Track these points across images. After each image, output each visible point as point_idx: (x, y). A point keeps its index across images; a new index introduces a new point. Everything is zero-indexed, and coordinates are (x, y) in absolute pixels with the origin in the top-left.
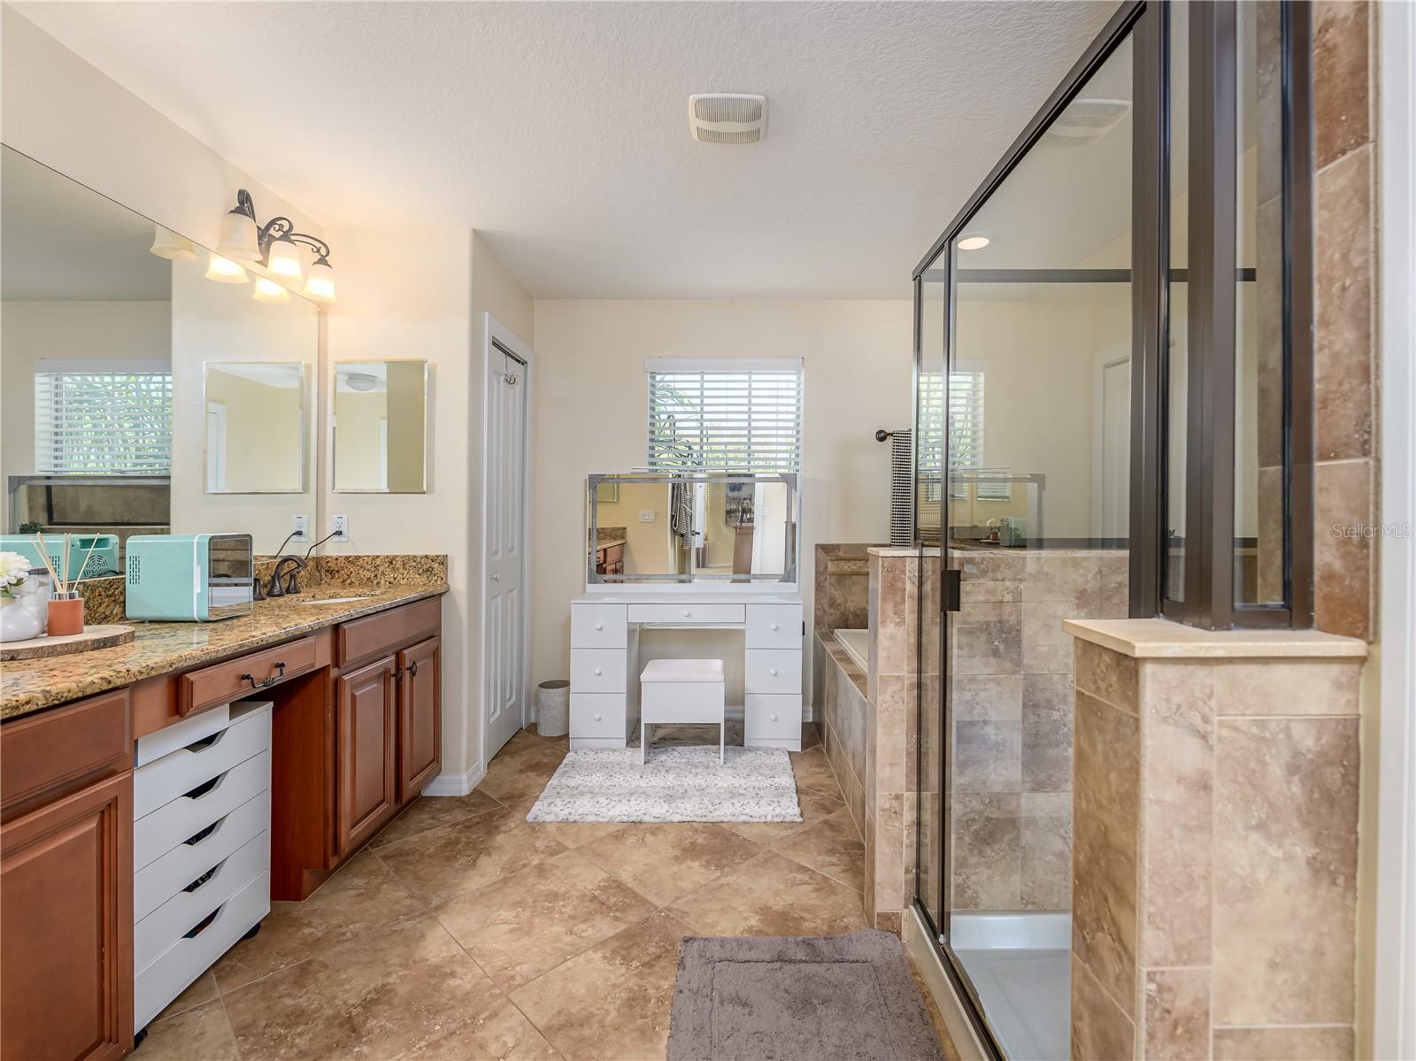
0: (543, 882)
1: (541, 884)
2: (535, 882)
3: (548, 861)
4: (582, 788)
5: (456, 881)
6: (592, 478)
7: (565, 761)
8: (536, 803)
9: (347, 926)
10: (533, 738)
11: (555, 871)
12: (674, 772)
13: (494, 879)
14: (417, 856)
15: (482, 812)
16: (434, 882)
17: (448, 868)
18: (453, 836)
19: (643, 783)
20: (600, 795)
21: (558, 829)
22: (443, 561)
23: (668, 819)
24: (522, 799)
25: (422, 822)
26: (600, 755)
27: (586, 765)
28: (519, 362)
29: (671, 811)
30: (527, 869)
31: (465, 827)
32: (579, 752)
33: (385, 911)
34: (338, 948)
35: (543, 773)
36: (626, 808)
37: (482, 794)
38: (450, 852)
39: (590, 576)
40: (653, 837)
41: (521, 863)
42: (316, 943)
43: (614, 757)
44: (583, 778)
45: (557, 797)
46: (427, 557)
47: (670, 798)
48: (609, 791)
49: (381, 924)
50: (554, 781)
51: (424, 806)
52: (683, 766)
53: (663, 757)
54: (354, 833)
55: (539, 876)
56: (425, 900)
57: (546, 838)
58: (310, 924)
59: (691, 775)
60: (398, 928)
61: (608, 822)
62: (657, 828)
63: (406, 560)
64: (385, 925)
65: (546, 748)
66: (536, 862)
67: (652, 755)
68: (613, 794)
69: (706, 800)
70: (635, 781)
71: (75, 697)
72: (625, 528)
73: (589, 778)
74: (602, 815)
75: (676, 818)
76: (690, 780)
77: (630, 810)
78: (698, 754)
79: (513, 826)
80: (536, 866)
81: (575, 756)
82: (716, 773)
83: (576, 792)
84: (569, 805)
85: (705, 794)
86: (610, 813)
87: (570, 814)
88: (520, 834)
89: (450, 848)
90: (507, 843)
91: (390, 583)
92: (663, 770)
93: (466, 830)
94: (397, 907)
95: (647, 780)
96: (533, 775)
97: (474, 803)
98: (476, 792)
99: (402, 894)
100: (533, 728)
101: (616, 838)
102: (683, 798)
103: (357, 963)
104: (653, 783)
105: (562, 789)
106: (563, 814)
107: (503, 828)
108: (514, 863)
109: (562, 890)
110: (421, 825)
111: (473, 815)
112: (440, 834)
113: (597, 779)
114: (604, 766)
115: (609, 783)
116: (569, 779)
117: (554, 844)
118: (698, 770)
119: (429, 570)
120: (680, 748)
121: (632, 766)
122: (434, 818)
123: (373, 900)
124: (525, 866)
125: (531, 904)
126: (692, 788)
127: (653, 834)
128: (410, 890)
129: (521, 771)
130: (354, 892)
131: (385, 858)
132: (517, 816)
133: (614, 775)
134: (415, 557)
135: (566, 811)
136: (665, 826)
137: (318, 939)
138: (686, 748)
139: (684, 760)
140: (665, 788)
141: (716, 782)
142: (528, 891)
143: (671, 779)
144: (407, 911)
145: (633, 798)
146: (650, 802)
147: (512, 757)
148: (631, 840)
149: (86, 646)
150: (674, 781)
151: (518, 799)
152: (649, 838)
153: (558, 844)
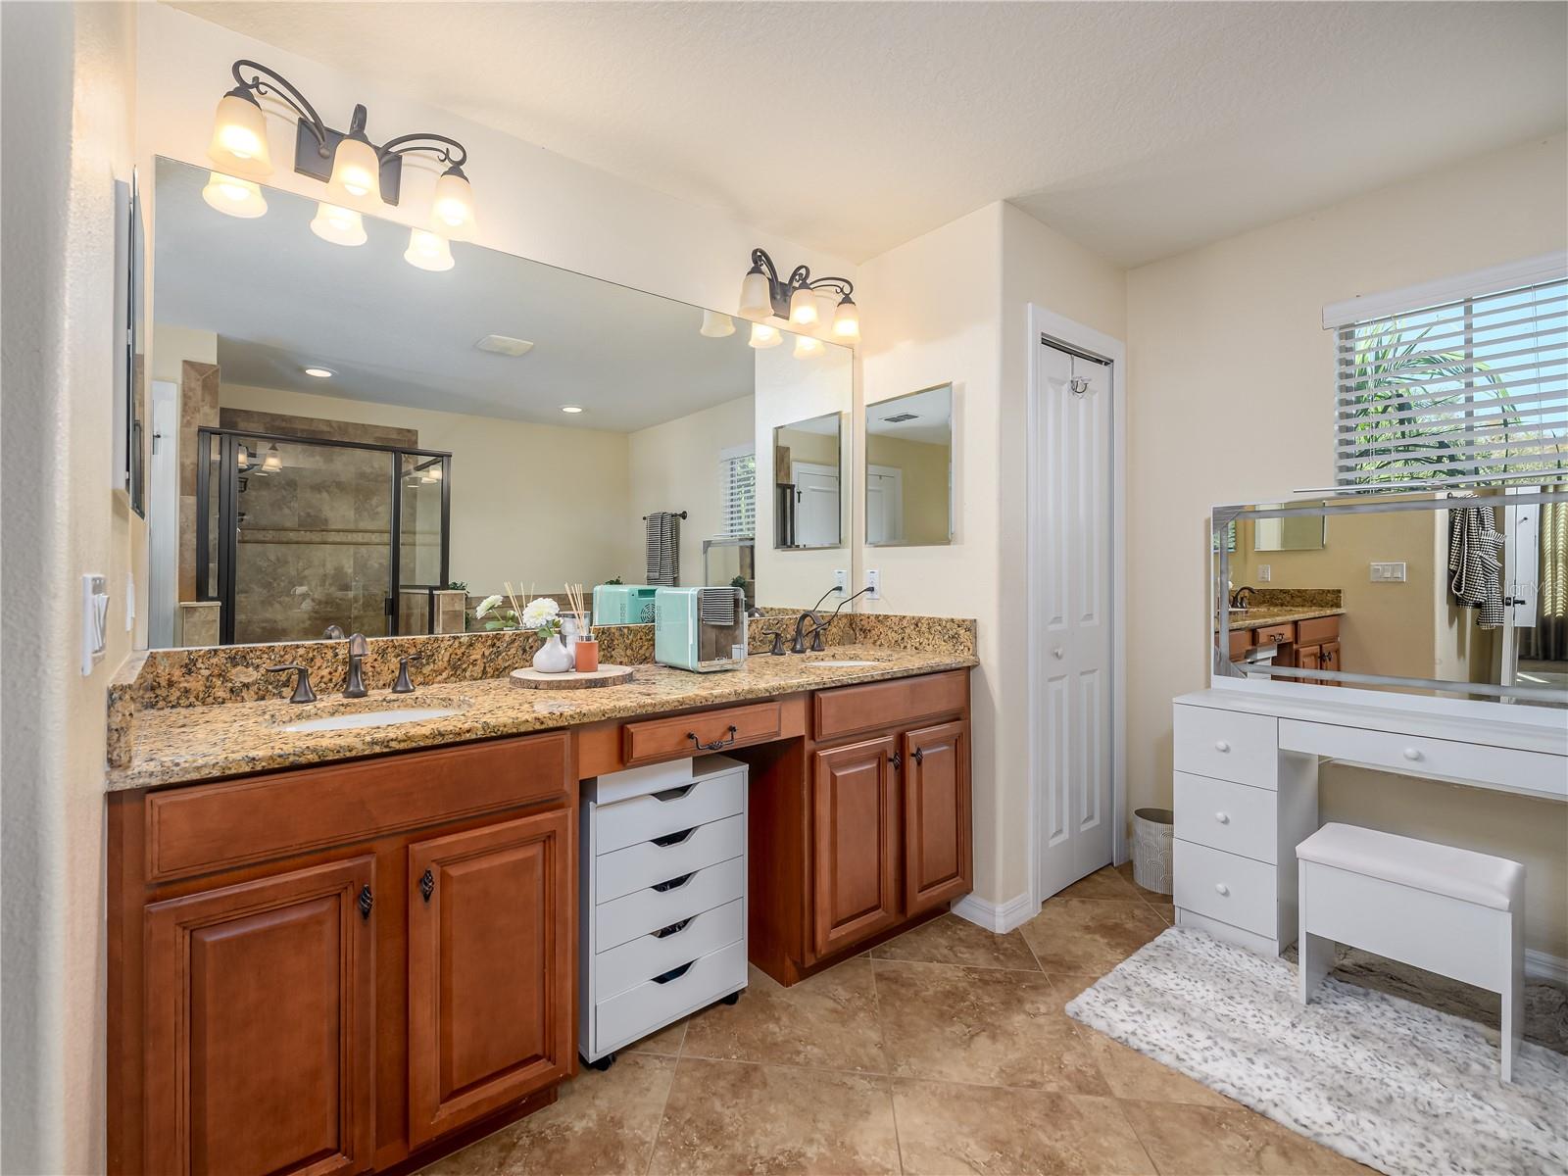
0: (1049, 1128)
1: (1045, 1131)
2: (1038, 1122)
3: (1071, 1097)
4: (1171, 999)
5: (938, 1055)
6: (1217, 512)
7: (1159, 940)
8: (1089, 990)
9: (807, 1044)
10: (1123, 885)
11: (1074, 1122)
12: (1370, 1045)
13: (985, 1082)
14: (911, 993)
15: (1012, 967)
16: (913, 1041)
17: (936, 1029)
18: (962, 985)
19: (1291, 1038)
20: (1198, 1025)
21: (1108, 1049)
22: (971, 627)
23: (1325, 1140)
24: (1072, 974)
25: (936, 948)
26: (1223, 952)
27: (1191, 961)
28: (1099, 361)
29: (1338, 1127)
30: (1034, 1093)
31: (980, 980)
32: (1188, 934)
33: (847, 1050)
34: (785, 1069)
35: (1118, 945)
36: (1241, 1072)
37: (1022, 942)
38: (950, 1006)
39: (1218, 664)
40: (1282, 1161)
41: (1030, 1077)
42: (771, 1048)
43: (1248, 966)
44: (1179, 981)
45: (1123, 994)
46: (952, 620)
47: (1343, 1097)
48: (1218, 1025)
49: (835, 1065)
50: (1128, 966)
51: (948, 927)
52: (1397, 1043)
53: (1354, 1006)
54: (834, 934)
55: (1047, 1115)
56: (893, 1061)
57: (1084, 1055)
58: (777, 1020)
59: (1412, 1071)
60: (849, 1081)
61: (1199, 1082)
62: (1296, 1146)
63: (932, 622)
64: (839, 1068)
65: (1138, 907)
66: (1052, 1088)
67: (1330, 991)
68: (1223, 1034)
69: (1438, 1146)
70: (1277, 1027)
71: (510, 732)
72: (1339, 591)
73: (1189, 985)
74: (1190, 1063)
75: (1349, 1149)
76: (1404, 1080)
77: (1247, 1080)
78: (1445, 1033)
79: (1043, 1009)
80: (1049, 1095)
81: (1179, 939)
82: (1484, 1093)
83: (1158, 1000)
84: (1138, 1018)
85: (1439, 1128)
86: (1206, 1068)
87: (1134, 1033)
88: (1046, 1028)
89: (951, 1002)
90: (1024, 1033)
91: (916, 648)
92: (1348, 1031)
93: (979, 984)
94: (861, 1051)
95: (1304, 1038)
96: (1103, 941)
97: (1006, 949)
98: (1015, 936)
99: (874, 1036)
100: (1127, 868)
101: (1205, 1120)
102: (1377, 1112)
103: (791, 1102)
104: (1316, 1048)
105: (1136, 984)
106: (1122, 1029)
107: (1028, 1007)
108: (1022, 1070)
109: (1073, 1164)
110: (935, 951)
111: (996, 966)
112: (949, 974)
113: (1202, 994)
114: (1224, 974)
115: (1223, 1009)
116: (1155, 973)
117: (1091, 1072)
118: (1435, 1069)
119: (955, 637)
120: (1401, 1003)
121: (1279, 997)
122: (951, 949)
123: (843, 1026)
124: (1034, 1084)
125: (1017, 1157)
126: (1409, 1100)
127: (1284, 1154)
128: (884, 1034)
129: (1087, 929)
130: (830, 1004)
131: (880, 977)
132: (1054, 996)
133: (1238, 999)
134: (940, 619)
135: (1130, 1027)
136: (1318, 1151)
137: (775, 1044)
138: (1417, 1006)
139: (1403, 1030)
140: (1339, 1072)
141: (1478, 1114)
142: (1022, 1131)
143: (1359, 1057)
144: (868, 1064)
145: (1260, 1061)
146: (1296, 1085)
147: (1083, 902)
148: (1231, 1142)
149: (582, 684)
150: (1366, 1066)
151: (1067, 972)
152: (1271, 1157)
153: (1098, 1075)
